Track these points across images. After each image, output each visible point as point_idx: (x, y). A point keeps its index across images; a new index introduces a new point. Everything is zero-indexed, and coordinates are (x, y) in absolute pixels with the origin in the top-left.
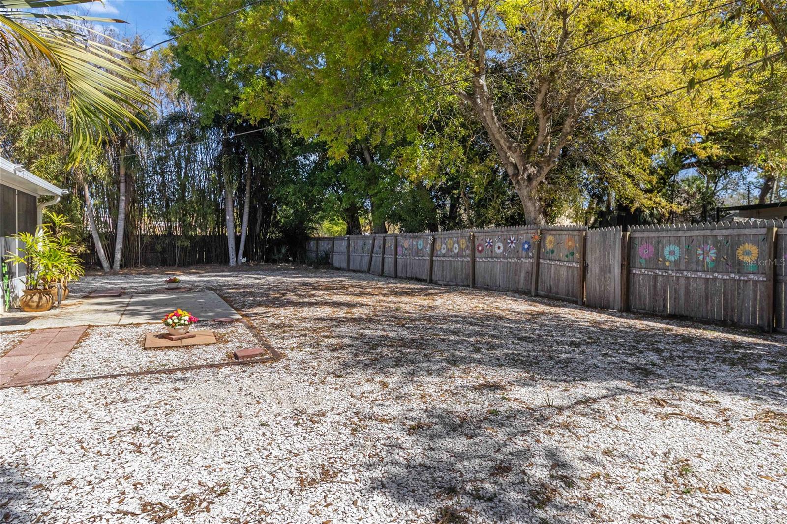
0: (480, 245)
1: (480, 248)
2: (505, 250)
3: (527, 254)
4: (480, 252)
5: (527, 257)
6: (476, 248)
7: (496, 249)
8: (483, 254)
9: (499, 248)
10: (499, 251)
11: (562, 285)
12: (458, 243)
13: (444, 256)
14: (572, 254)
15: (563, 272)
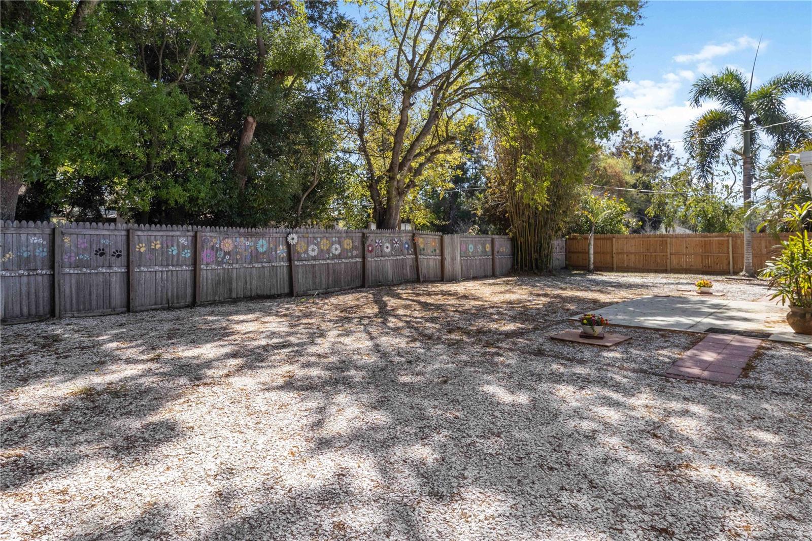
0: (370, 245)
1: (370, 248)
2: (392, 249)
3: (408, 252)
4: (371, 251)
5: (409, 254)
6: (366, 249)
7: (385, 249)
8: (374, 253)
9: (387, 248)
10: (388, 251)
11: (431, 271)
12: (340, 243)
13: (314, 258)
14: (435, 250)
15: (432, 263)
